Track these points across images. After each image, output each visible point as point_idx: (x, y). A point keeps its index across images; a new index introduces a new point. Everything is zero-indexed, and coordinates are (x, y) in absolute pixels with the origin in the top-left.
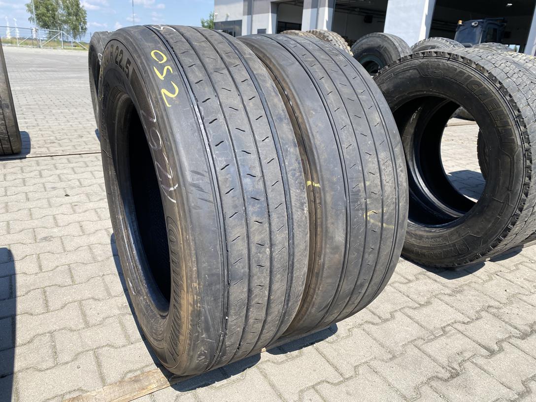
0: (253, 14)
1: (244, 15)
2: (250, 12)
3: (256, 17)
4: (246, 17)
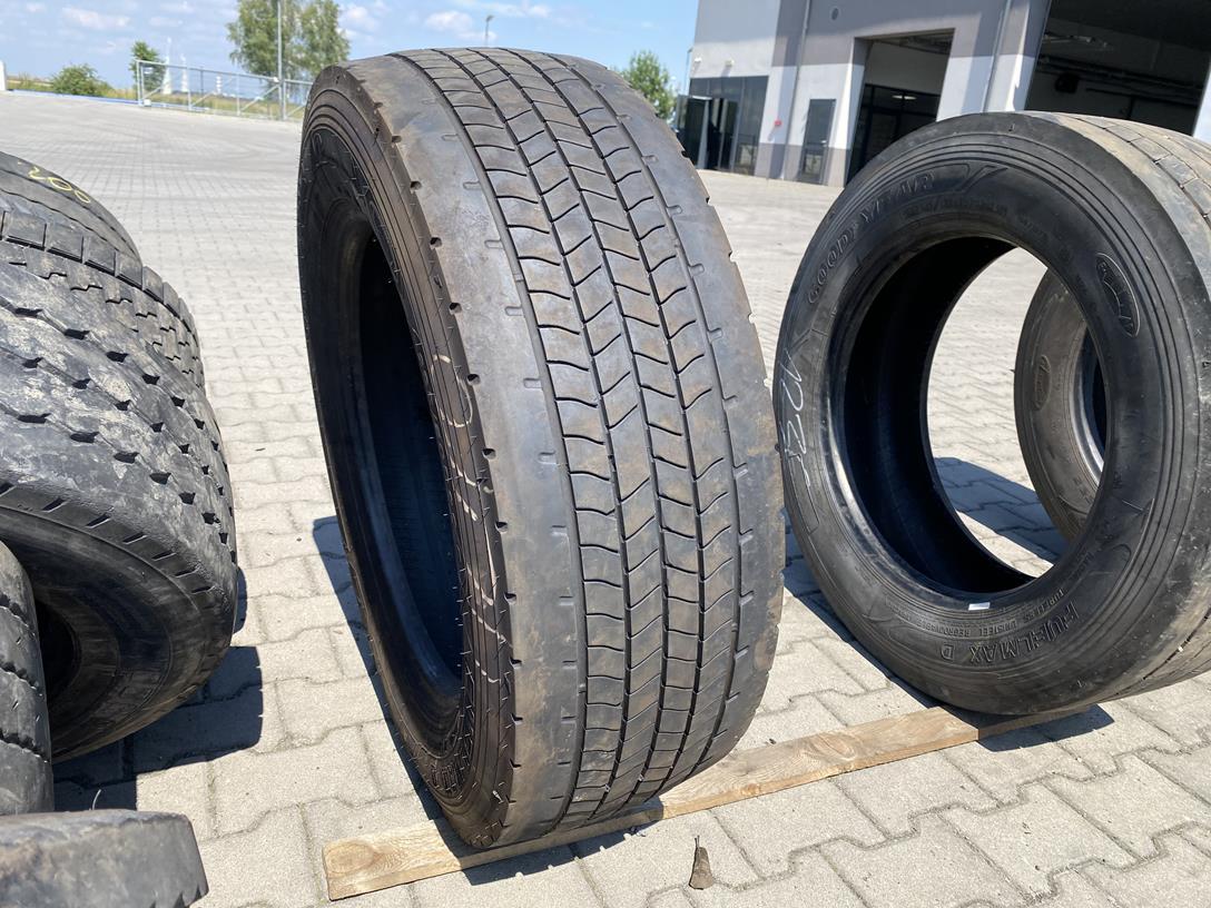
0: (802, 64)
1: (774, 64)
2: (791, 57)
3: (808, 72)
4: (780, 70)
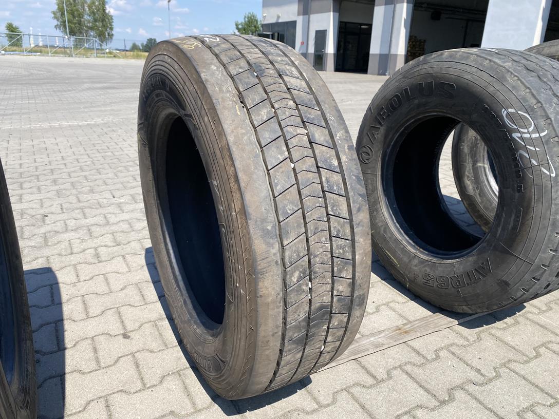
0: (311, 14)
1: (299, 15)
2: (306, 11)
3: (314, 17)
4: (301, 17)
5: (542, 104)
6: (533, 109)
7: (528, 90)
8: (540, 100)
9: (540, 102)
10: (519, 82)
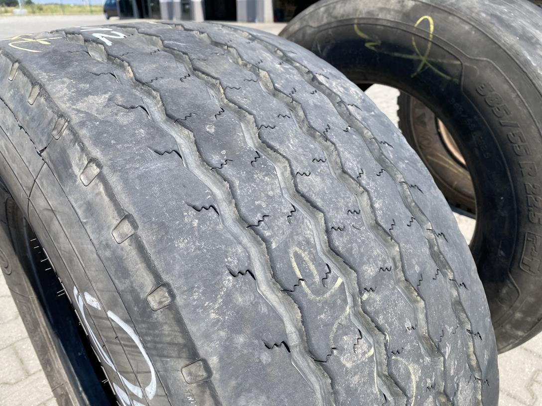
5: (173, 296)
6: (145, 310)
7: (127, 228)
8: (166, 278)
9: (166, 285)
10: (101, 188)
